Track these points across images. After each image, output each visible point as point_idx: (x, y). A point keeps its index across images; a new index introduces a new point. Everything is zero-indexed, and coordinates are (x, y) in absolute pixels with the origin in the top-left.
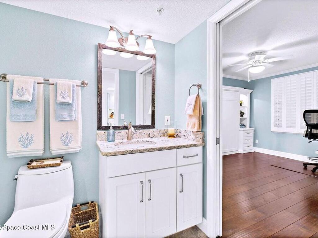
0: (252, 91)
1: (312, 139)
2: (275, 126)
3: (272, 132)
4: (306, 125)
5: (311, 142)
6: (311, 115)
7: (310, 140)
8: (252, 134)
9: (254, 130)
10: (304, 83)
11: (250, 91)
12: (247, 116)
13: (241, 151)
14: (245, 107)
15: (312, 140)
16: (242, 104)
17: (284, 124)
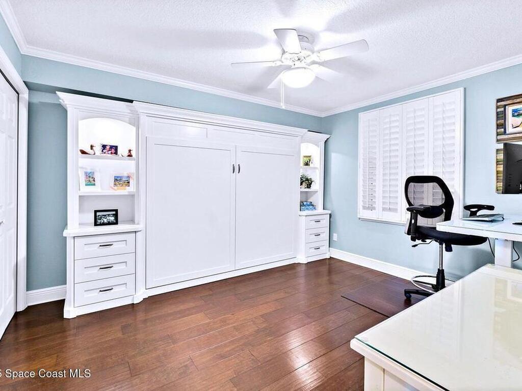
0: (328, 136)
1: (419, 240)
2: (364, 208)
3: (359, 218)
4: (408, 209)
5: (416, 245)
6: (423, 186)
7: (415, 243)
8: (325, 221)
9: (330, 214)
10: (412, 121)
11: (326, 137)
12: (317, 186)
13: (302, 259)
14: (315, 168)
15: (418, 242)
16: (310, 164)
17: (379, 204)
